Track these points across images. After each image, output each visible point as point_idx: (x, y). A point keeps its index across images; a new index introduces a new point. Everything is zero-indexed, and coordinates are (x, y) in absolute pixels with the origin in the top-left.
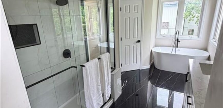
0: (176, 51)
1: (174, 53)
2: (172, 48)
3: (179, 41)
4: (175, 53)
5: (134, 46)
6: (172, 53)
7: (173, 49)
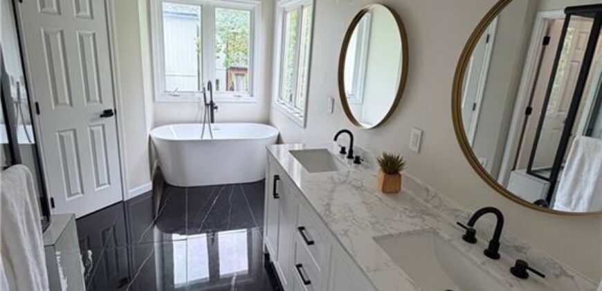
0: (213, 131)
1: (207, 137)
2: (202, 125)
3: (215, 106)
4: (210, 138)
5: (93, 129)
6: (204, 138)
7: (205, 128)
